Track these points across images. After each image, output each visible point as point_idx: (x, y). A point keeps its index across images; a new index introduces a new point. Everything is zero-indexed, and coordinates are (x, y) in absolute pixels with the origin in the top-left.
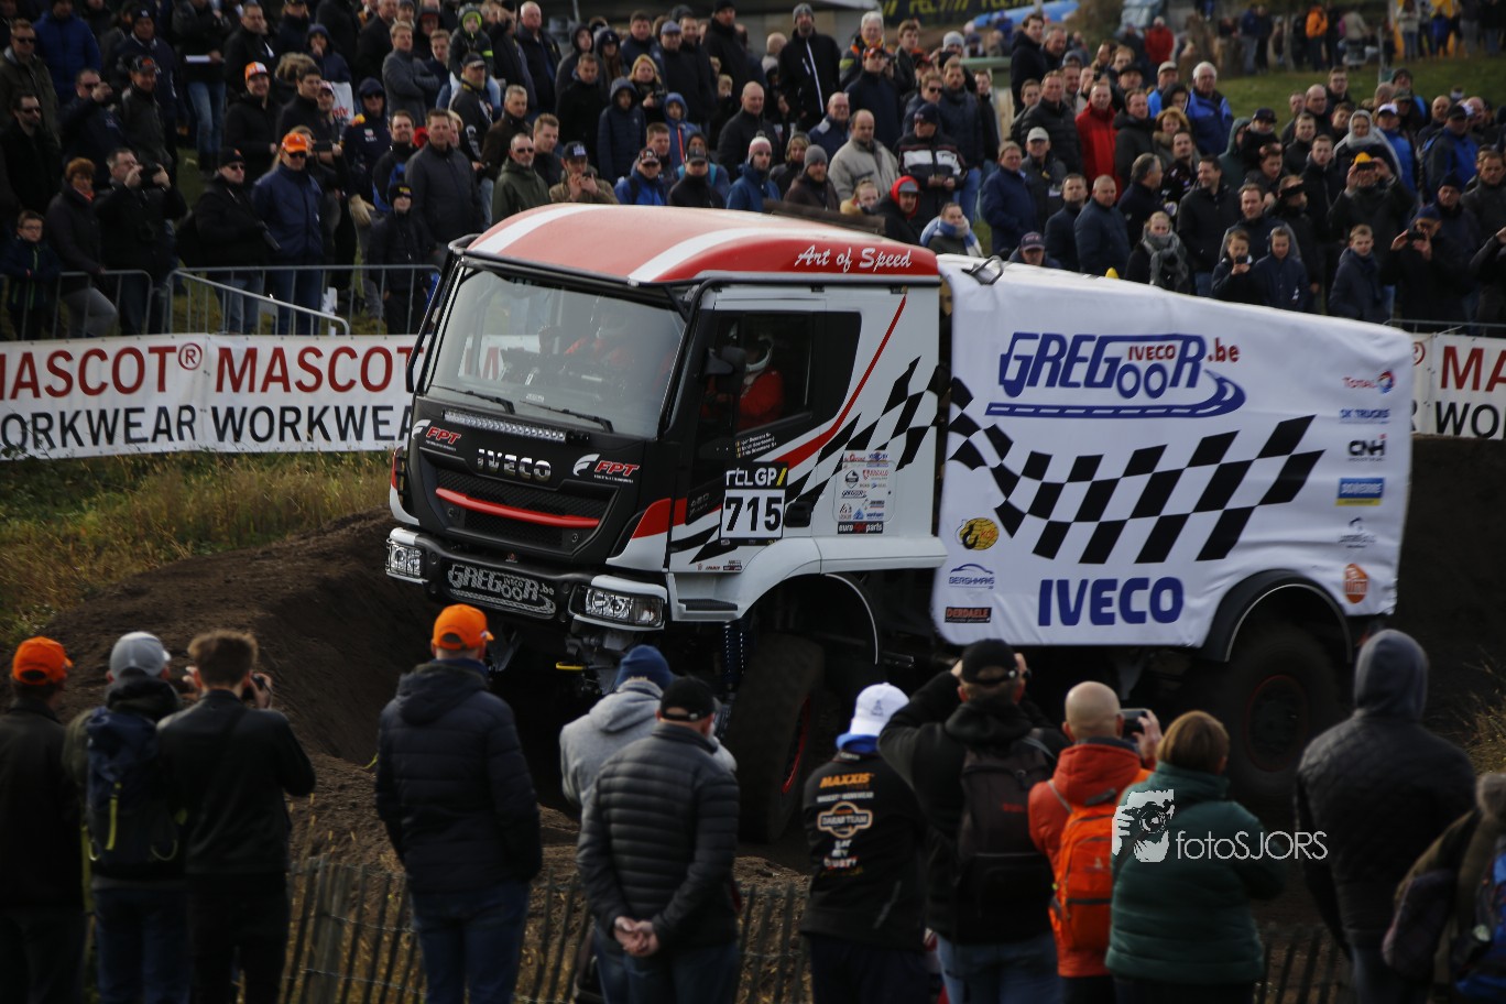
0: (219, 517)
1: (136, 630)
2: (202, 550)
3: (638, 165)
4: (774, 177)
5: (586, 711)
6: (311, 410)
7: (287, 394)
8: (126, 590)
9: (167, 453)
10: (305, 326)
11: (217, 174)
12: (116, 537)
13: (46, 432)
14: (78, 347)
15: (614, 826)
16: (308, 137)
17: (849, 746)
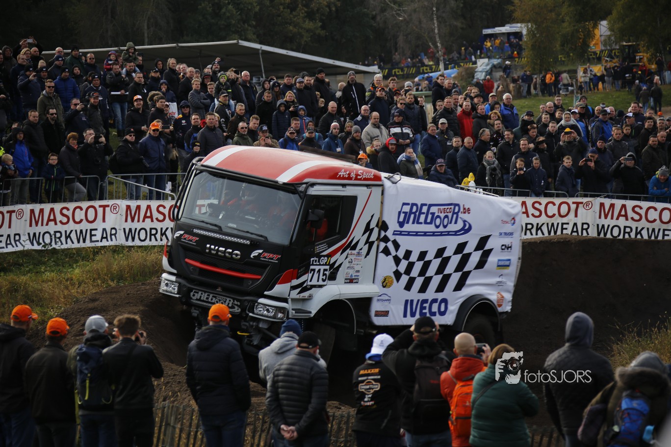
0: (126, 271)
1: (95, 315)
2: (120, 284)
3: (287, 134)
4: (340, 138)
5: (269, 345)
6: (162, 229)
7: (152, 223)
8: (90, 299)
9: (106, 246)
10: (159, 197)
11: (124, 138)
12: (87, 279)
13: (59, 238)
14: (71, 206)
15: (280, 390)
16: (160, 123)
17: (371, 358)
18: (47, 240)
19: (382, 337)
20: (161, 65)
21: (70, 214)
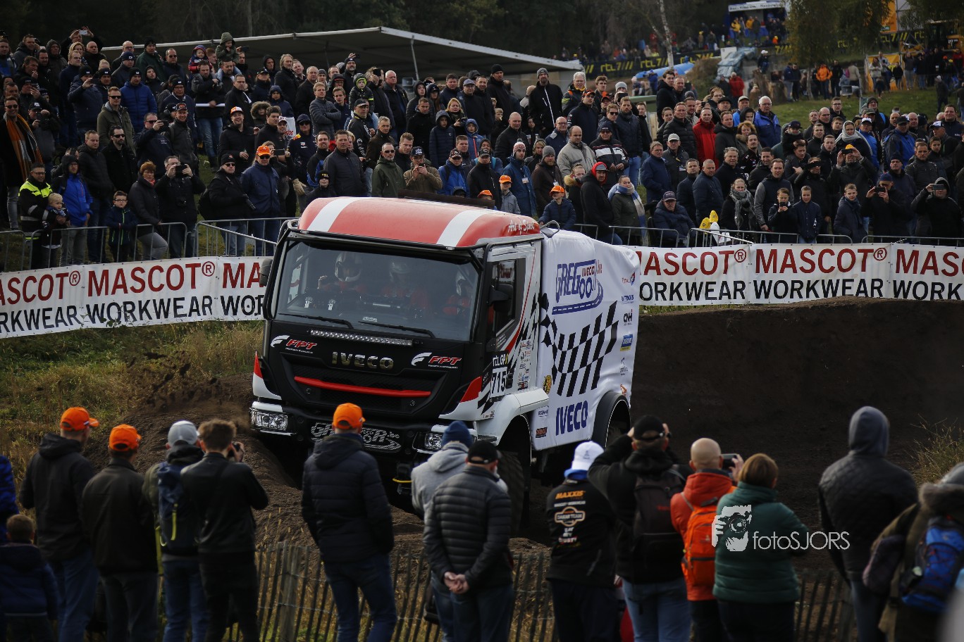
0: (226, 357)
1: (182, 420)
3: (450, 159)
9: (198, 322)
11: (220, 168)
13: (131, 312)
14: (147, 265)
15: (443, 522)
16: (272, 147)
17: (571, 476)
18: (114, 315)
19: (588, 446)
20: (273, 64)
21: (145, 277)
